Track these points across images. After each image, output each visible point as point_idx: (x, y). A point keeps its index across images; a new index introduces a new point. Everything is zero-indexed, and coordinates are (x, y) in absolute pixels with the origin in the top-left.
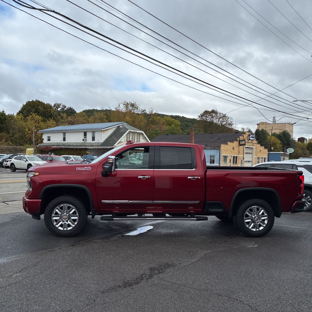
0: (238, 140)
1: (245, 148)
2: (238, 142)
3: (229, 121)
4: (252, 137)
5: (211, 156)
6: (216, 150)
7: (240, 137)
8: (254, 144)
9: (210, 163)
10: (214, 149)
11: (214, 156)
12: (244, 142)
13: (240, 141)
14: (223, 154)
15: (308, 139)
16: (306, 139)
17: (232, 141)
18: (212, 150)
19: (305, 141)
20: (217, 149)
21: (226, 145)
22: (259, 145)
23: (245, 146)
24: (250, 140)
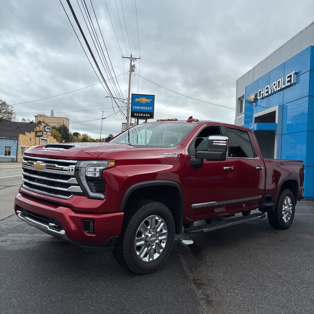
0: (35, 131)
1: (40, 140)
2: (35, 133)
3: (9, 110)
4: (48, 129)
5: (6, 147)
6: (13, 141)
7: (37, 128)
8: (48, 136)
9: (5, 155)
10: (11, 139)
11: (10, 147)
12: (41, 133)
13: (36, 132)
14: (21, 145)
15: (81, 135)
16: (80, 134)
17: (29, 132)
18: (8, 140)
19: (79, 136)
20: (14, 139)
21: (24, 135)
22: (53, 138)
23: (41, 138)
24: (45, 131)
